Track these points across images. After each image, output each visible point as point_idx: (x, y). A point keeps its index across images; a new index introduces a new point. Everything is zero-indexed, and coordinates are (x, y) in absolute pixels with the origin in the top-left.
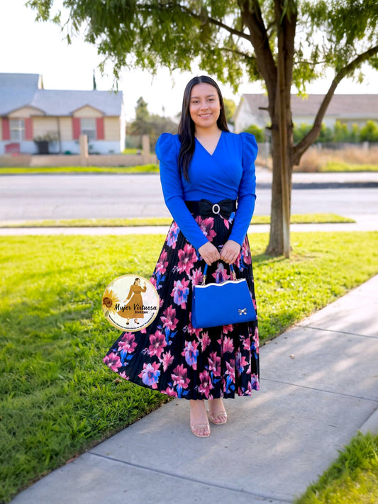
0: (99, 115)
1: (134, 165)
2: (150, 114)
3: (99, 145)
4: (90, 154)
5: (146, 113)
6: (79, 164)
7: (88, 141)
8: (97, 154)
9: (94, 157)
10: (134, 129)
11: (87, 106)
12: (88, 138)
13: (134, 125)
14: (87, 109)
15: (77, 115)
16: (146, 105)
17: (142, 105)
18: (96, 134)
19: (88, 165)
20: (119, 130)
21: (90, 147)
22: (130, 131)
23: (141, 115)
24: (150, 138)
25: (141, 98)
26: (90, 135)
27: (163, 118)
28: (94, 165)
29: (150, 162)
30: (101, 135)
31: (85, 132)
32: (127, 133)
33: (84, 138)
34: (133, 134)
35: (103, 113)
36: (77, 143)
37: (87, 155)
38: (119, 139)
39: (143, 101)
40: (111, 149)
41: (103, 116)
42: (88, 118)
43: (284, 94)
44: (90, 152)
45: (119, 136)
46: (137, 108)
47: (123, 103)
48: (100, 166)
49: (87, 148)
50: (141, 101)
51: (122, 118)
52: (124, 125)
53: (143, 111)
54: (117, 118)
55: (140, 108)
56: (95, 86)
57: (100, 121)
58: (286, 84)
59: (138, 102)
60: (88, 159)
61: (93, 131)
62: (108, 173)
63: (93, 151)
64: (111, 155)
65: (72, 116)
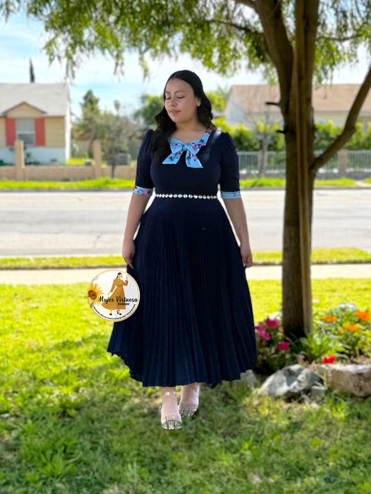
0: (37, 115)
1: (83, 179)
2: (102, 113)
3: (38, 153)
4: (27, 164)
5: (97, 112)
6: (13, 177)
7: (25, 148)
8: (36, 163)
9: (32, 167)
10: (81, 132)
11: (24, 104)
12: (25, 143)
13: (83, 126)
14: (24, 107)
15: (12, 115)
16: (97, 101)
17: (90, 101)
18: (34, 139)
19: (24, 179)
20: (64, 135)
21: (28, 155)
22: (76, 135)
23: (90, 114)
24: (102, 144)
25: (89, 94)
26: (27, 141)
27: (118, 118)
28: (32, 179)
29: (103, 175)
30: (40, 141)
31: (22, 137)
32: (72, 137)
33: (19, 144)
34: (82, 138)
35: (43, 112)
36: (12, 150)
37: (23, 166)
38: (64, 146)
39: (92, 96)
40: (54, 157)
41: (44, 115)
42: (25, 119)
43: (303, 82)
44: (28, 161)
45: (64, 141)
46: (85, 106)
47: (69, 100)
48: (40, 180)
49: (23, 156)
50: (89, 97)
51: (68, 118)
52: (69, 127)
53: (93, 109)
54: (61, 119)
55: (89, 106)
56: (32, 78)
57: (40, 122)
58: (306, 69)
59: (86, 98)
60: (24, 171)
61: (32, 135)
62: (50, 190)
63: (32, 160)
64: (53, 165)
65: (5, 116)
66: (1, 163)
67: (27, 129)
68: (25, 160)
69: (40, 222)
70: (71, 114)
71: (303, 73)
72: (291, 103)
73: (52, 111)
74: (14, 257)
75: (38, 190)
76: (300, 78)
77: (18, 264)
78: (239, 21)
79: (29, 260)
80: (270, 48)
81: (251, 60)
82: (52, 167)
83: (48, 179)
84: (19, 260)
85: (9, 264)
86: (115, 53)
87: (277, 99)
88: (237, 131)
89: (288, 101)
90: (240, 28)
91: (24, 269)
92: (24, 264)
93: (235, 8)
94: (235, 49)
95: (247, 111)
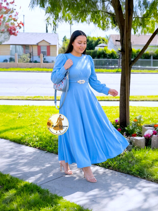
0: (48, 45)
3: (48, 58)
4: (44, 62)
6: (40, 67)
7: (43, 57)
8: (47, 62)
11: (44, 40)
12: (43, 55)
14: (44, 41)
15: (40, 44)
19: (43, 68)
20: (56, 52)
21: (45, 59)
25: (65, 37)
26: (44, 53)
28: (46, 68)
30: (49, 54)
36: (39, 57)
37: (43, 63)
38: (56, 56)
40: (52, 60)
41: (50, 45)
42: (44, 46)
43: (128, 33)
44: (44, 61)
45: (56, 54)
46: (63, 41)
47: (58, 39)
49: (43, 59)
50: (65, 38)
51: (58, 46)
52: (58, 49)
53: (66, 43)
54: (55, 46)
55: (65, 41)
56: (47, 31)
57: (49, 47)
58: (129, 28)
59: (64, 39)
60: (43, 65)
61: (46, 52)
64: (53, 63)
65: (37, 45)
66: (36, 62)
67: (44, 49)
68: (43, 61)
70: (59, 44)
71: (128, 30)
72: (124, 40)
73: (53, 43)
76: (127, 32)
78: (109, 11)
80: (117, 20)
82: (52, 63)
86: (70, 22)
87: (119, 39)
88: (112, 51)
89: (123, 40)
90: (109, 13)
94: (107, 21)
95: (115, 44)
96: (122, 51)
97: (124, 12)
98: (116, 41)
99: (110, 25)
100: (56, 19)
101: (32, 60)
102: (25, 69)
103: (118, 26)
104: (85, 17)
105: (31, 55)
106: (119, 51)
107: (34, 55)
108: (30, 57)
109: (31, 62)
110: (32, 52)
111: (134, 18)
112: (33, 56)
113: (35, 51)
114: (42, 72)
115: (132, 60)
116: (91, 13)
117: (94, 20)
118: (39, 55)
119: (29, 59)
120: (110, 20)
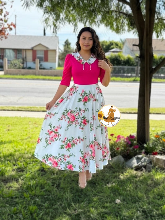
0: (45, 49)
3: (45, 64)
4: (40, 69)
5: (70, 48)
6: (35, 74)
7: (40, 62)
8: (44, 69)
11: (40, 44)
13: (63, 54)
15: (35, 49)
16: (70, 44)
17: (67, 44)
18: (44, 58)
19: (39, 75)
20: (55, 57)
21: (41, 65)
23: (67, 49)
25: (67, 40)
26: (41, 59)
28: (42, 75)
30: (46, 59)
31: (39, 58)
32: (59, 58)
33: (37, 61)
34: (62, 59)
35: (47, 48)
36: (35, 63)
38: (55, 62)
39: (68, 42)
40: (51, 67)
41: (48, 49)
42: (41, 51)
43: (149, 37)
44: (41, 68)
45: (55, 60)
46: (65, 46)
47: (59, 43)
48: (45, 75)
49: (39, 66)
50: (67, 42)
51: (57, 51)
52: (58, 54)
53: (68, 47)
54: (55, 51)
55: (66, 46)
56: (45, 34)
57: (46, 52)
58: (150, 31)
59: (65, 42)
60: (39, 71)
61: (42, 57)
62: (49, 80)
63: (42, 67)
64: (51, 69)
65: (32, 49)
66: (30, 68)
67: (40, 55)
68: (40, 67)
69: (44, 93)
70: (59, 49)
71: (149, 33)
73: (51, 47)
74: (31, 106)
75: (44, 79)
76: (147, 35)
77: (32, 109)
78: (125, 11)
79: (37, 108)
80: (135, 22)
81: (129, 27)
82: (50, 71)
83: (49, 75)
84: (33, 107)
85: (29, 109)
87: (138, 43)
88: (128, 57)
89: (142, 44)
90: (124, 14)
91: (35, 111)
92: (35, 109)
93: (123, 5)
94: (122, 23)
95: (131, 49)
96: (141, 57)
97: (144, 12)
98: (134, 45)
99: (126, 28)
100: (56, 20)
101: (25, 66)
102: (16, 76)
103: (136, 29)
104: (94, 18)
105: (24, 60)
106: (137, 57)
107: (27, 60)
108: (23, 63)
109: (23, 68)
110: (26, 58)
111: (156, 19)
112: (26, 62)
113: (29, 56)
114: (38, 79)
115: (154, 67)
116: (102, 13)
117: (105, 22)
118: (34, 60)
119: (22, 65)
120: (126, 22)
